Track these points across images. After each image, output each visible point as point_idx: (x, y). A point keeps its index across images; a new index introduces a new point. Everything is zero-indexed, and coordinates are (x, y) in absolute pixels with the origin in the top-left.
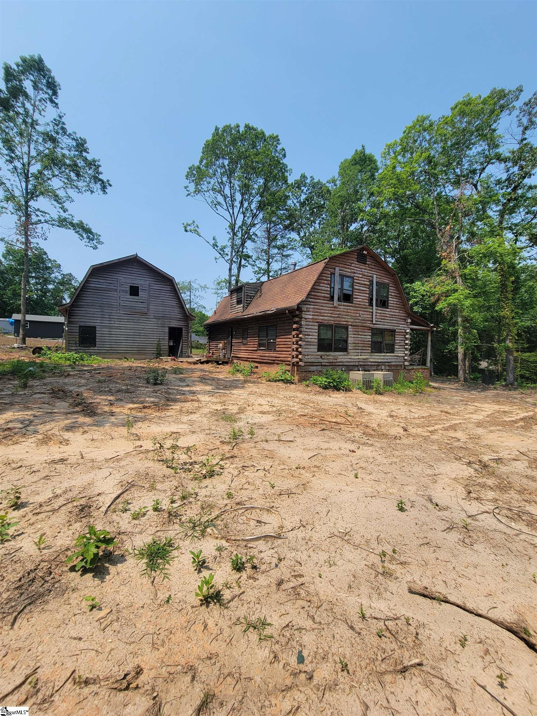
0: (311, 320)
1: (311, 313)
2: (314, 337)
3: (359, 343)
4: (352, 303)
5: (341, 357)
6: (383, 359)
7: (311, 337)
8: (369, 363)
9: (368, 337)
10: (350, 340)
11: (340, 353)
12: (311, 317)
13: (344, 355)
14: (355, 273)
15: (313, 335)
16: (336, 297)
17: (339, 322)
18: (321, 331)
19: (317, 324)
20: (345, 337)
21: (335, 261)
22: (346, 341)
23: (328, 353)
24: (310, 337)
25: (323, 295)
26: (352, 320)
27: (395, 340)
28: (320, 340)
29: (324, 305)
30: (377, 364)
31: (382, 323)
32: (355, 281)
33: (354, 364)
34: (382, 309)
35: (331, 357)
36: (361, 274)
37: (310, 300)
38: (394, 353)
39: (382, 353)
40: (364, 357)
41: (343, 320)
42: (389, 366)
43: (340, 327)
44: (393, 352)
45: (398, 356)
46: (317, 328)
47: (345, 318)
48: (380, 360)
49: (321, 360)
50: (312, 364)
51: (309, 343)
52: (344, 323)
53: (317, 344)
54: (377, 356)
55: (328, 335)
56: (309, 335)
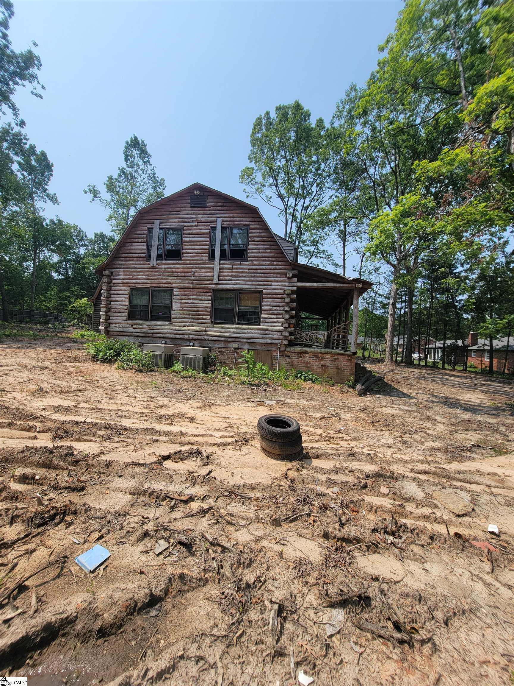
0: (121, 285)
1: (121, 277)
2: (124, 303)
3: (189, 311)
4: (180, 260)
5: (160, 327)
6: (234, 332)
7: (121, 303)
8: (209, 338)
9: (206, 302)
10: (176, 306)
11: (158, 322)
12: (120, 281)
13: (167, 325)
14: (185, 222)
15: (122, 302)
16: (154, 255)
17: (158, 285)
18: (134, 297)
19: (128, 288)
20: (167, 302)
21: (155, 214)
22: (169, 308)
23: (141, 322)
24: (118, 303)
25: (137, 255)
26: (178, 281)
27: (261, 306)
28: (131, 307)
29: (137, 266)
30: (223, 339)
31: (233, 282)
32: (185, 232)
33: (182, 336)
34: (233, 262)
35: (144, 327)
36: (195, 221)
37: (120, 263)
38: (259, 325)
39: (233, 324)
40: (197, 329)
41: (164, 281)
42: (249, 343)
43: (159, 290)
44: (258, 323)
45: (267, 330)
46: (127, 293)
47: (168, 279)
48: (228, 335)
49: (132, 330)
50: (121, 334)
51: (119, 310)
52: (166, 285)
53: (127, 311)
54: (222, 328)
55: (141, 301)
56: (118, 301)
